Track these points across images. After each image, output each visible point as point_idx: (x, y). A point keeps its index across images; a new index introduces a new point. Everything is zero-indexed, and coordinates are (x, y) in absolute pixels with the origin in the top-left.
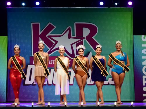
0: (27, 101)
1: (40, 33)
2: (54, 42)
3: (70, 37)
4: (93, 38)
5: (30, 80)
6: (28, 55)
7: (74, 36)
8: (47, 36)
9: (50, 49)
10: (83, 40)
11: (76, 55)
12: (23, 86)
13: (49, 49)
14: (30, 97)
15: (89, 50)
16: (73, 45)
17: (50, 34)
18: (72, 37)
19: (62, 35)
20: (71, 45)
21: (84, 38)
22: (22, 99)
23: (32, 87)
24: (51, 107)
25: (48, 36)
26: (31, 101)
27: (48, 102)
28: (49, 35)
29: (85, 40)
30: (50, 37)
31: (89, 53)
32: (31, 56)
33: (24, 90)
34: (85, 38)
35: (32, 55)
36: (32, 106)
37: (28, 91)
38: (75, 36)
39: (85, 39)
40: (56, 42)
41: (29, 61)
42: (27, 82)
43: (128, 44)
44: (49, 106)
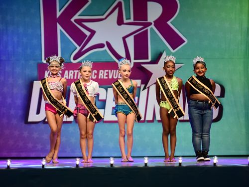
0: (33, 155)
1: (59, 14)
2: (88, 33)
3: (120, 22)
4: (169, 23)
5: (38, 112)
6: (34, 60)
7: (130, 19)
8: (72, 20)
9: (79, 48)
10: (149, 28)
11: (135, 59)
12: (24, 125)
13: (76, 48)
14: (39, 147)
15: (161, 49)
16: (127, 39)
17: (79, 15)
18: (125, 21)
19: (104, 17)
20: (124, 38)
21: (150, 24)
22: (22, 152)
23: (42, 126)
24: (81, 167)
25: (76, 21)
26: (42, 156)
27: (75, 158)
28: (76, 17)
29: (152, 29)
30: (79, 21)
31: (161, 55)
32: (40, 62)
33: (26, 134)
34: (153, 23)
35: (41, 60)
36: (43, 166)
37: (35, 135)
38: (132, 20)
39: (153, 26)
40: (93, 33)
41: (35, 73)
42: (33, 117)
43: (241, 35)
44: (77, 165)
